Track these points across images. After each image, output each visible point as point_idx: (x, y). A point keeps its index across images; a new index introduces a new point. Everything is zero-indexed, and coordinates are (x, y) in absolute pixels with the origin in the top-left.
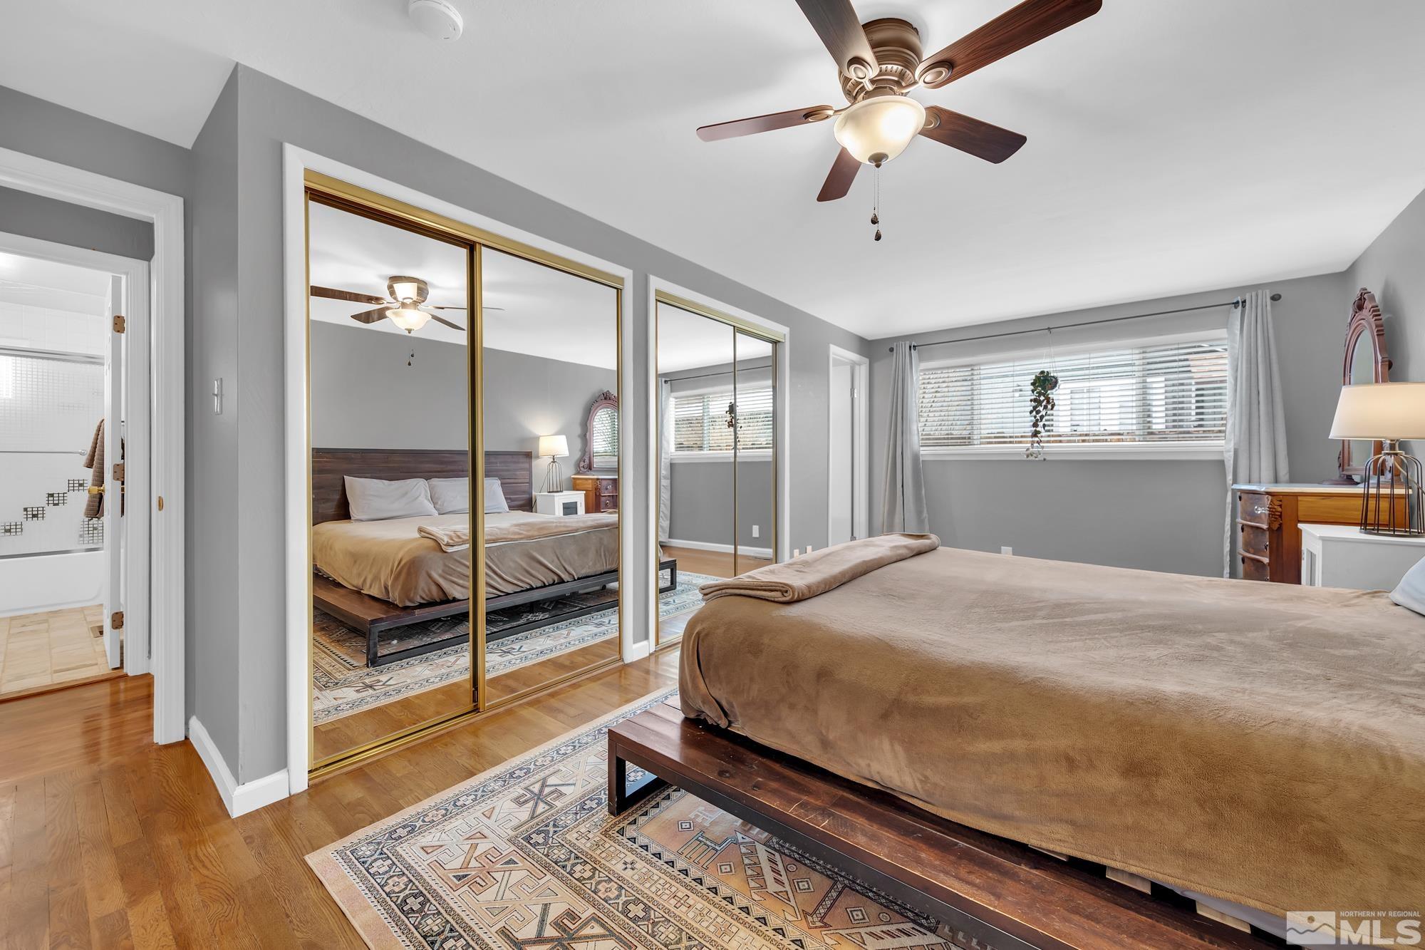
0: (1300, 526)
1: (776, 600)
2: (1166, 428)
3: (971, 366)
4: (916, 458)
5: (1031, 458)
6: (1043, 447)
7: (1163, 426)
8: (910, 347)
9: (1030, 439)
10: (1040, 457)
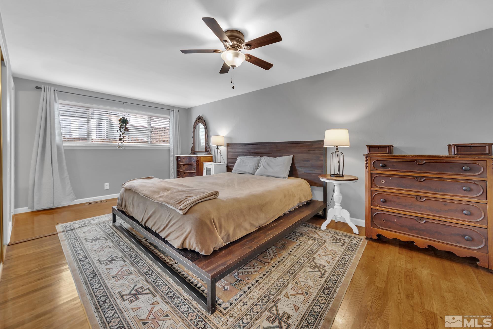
0: (203, 163)
1: (214, 198)
2: (97, 138)
3: (88, 108)
4: (58, 148)
5: (120, 148)
6: (123, 144)
7: (95, 137)
8: (54, 90)
9: (118, 141)
10: (123, 148)
